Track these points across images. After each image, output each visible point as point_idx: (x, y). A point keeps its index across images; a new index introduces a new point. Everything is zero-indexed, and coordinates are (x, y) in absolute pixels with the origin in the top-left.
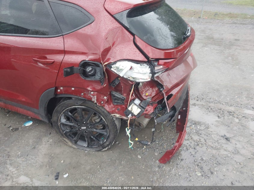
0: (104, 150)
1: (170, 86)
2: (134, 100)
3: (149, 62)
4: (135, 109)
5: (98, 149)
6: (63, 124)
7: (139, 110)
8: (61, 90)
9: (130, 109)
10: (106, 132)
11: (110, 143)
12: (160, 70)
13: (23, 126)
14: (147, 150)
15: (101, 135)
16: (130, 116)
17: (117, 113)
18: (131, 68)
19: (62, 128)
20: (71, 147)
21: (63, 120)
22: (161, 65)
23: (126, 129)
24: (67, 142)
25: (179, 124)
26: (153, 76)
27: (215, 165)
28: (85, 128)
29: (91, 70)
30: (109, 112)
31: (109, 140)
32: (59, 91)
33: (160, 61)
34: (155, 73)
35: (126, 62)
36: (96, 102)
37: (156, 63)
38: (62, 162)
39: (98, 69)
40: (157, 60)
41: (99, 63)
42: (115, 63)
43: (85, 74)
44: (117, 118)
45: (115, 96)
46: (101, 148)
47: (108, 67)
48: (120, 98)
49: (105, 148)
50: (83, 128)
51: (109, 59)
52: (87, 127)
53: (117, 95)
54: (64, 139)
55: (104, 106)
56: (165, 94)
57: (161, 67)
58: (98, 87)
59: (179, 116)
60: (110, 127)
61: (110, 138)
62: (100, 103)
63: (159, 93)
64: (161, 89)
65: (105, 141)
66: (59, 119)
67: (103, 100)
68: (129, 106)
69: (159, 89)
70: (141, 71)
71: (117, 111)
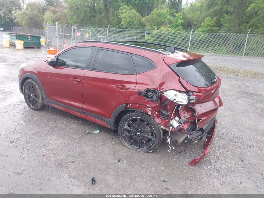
0: (149, 152)
1: (200, 113)
2: (175, 117)
3: (187, 92)
4: (175, 123)
5: (146, 151)
6: (125, 129)
7: (178, 125)
8: (130, 106)
9: (171, 122)
10: (154, 138)
11: (156, 146)
12: (193, 99)
13: (94, 132)
14: (181, 157)
15: (150, 140)
16: (171, 128)
17: (162, 125)
18: (176, 95)
19: (124, 132)
20: (127, 147)
21: (126, 127)
22: (195, 95)
23: (168, 137)
24: (125, 143)
25: (205, 143)
26: (189, 102)
27: (230, 172)
28: (139, 133)
29: (151, 94)
30: (157, 124)
31: (154, 144)
32: (128, 106)
33: (194, 93)
34: (191, 100)
35: (173, 91)
36: (150, 114)
37: (192, 94)
38: (122, 154)
39: (155, 95)
40: (193, 92)
41: (156, 90)
42: (166, 91)
43: (147, 96)
44: (162, 129)
45: (163, 113)
46: (148, 150)
47: (161, 93)
48: (166, 114)
49: (151, 150)
50: (138, 133)
51: (163, 89)
52: (141, 133)
53: (164, 112)
54: (124, 141)
55: (155, 118)
56: (196, 118)
57: (195, 97)
58: (154, 105)
59: (207, 139)
60: (157, 134)
61: (156, 142)
62: (153, 116)
63: (192, 116)
64: (194, 114)
65: (152, 144)
66: (123, 125)
67: (155, 114)
68: (171, 120)
69: (192, 114)
70: (181, 97)
71: (162, 123)
